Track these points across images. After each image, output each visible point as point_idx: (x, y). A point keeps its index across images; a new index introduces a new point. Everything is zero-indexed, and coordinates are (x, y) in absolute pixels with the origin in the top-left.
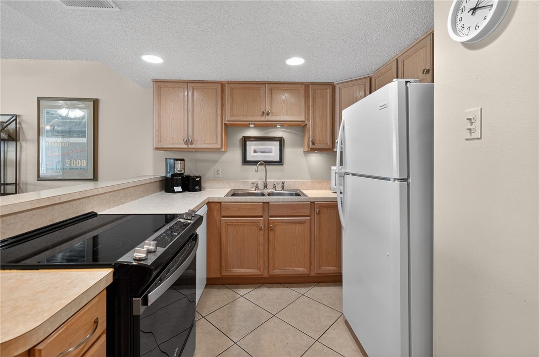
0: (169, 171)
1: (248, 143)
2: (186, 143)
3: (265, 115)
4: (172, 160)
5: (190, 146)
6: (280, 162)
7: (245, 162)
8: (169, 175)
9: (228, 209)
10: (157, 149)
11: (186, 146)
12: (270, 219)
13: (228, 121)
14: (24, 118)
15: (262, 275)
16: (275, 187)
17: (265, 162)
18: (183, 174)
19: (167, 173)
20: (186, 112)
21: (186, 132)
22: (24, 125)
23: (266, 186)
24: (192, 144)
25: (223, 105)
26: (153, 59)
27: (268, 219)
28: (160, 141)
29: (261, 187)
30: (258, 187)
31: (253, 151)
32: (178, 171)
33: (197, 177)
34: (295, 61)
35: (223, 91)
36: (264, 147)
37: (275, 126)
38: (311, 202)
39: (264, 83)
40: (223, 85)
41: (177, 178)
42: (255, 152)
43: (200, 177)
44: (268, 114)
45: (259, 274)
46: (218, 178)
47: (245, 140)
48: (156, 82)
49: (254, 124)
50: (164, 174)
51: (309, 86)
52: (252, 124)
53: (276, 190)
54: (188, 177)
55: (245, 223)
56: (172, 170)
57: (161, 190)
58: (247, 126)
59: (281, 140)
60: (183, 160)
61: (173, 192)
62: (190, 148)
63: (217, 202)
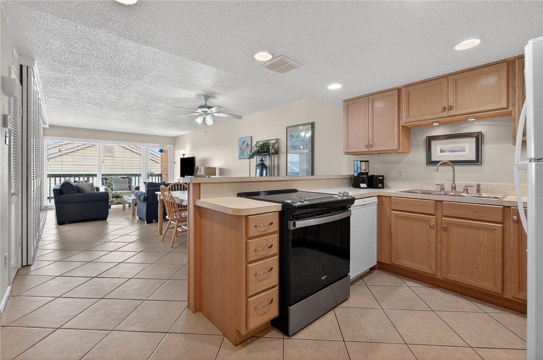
0: (356, 170)
1: (433, 142)
2: (367, 147)
3: (447, 110)
4: (359, 162)
5: (370, 150)
6: (478, 161)
7: (430, 162)
8: (356, 174)
9: (398, 203)
10: (346, 153)
11: (367, 150)
12: (443, 218)
13: (405, 123)
14: (281, 140)
15: (434, 275)
16: (467, 190)
17: (452, 162)
18: (367, 173)
19: (354, 172)
20: (367, 121)
21: (367, 138)
22: (281, 145)
23: (454, 188)
24: (372, 147)
25: (399, 109)
26: (335, 87)
27: (442, 219)
28: (348, 147)
29: (448, 188)
30: (443, 188)
31: (439, 151)
32: (364, 170)
33: (380, 176)
34: (468, 44)
35: (399, 96)
36: (454, 146)
37: (465, 121)
38: (505, 207)
39: (446, 77)
40: (399, 90)
41: (363, 176)
42: (442, 151)
43: (382, 176)
44: (451, 108)
45: (431, 272)
46: (400, 178)
47: (430, 139)
48: (346, 101)
49: (438, 122)
50: (352, 173)
51: (515, 62)
52: (435, 122)
53: (468, 193)
54: (372, 176)
55: (414, 219)
56: (359, 169)
57: (349, 186)
58: (430, 125)
59: (478, 136)
60: (368, 161)
61: (359, 187)
62: (370, 151)
63: (388, 196)
